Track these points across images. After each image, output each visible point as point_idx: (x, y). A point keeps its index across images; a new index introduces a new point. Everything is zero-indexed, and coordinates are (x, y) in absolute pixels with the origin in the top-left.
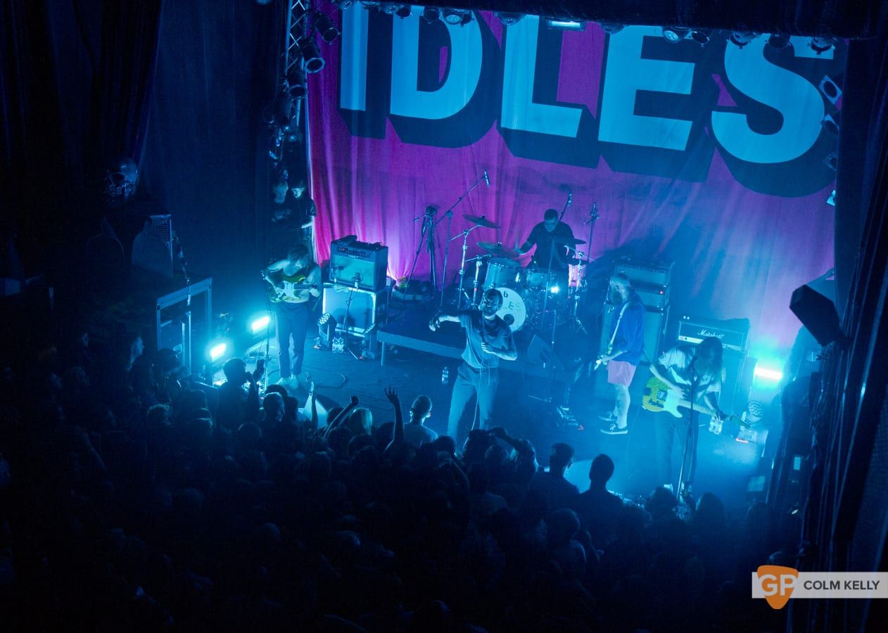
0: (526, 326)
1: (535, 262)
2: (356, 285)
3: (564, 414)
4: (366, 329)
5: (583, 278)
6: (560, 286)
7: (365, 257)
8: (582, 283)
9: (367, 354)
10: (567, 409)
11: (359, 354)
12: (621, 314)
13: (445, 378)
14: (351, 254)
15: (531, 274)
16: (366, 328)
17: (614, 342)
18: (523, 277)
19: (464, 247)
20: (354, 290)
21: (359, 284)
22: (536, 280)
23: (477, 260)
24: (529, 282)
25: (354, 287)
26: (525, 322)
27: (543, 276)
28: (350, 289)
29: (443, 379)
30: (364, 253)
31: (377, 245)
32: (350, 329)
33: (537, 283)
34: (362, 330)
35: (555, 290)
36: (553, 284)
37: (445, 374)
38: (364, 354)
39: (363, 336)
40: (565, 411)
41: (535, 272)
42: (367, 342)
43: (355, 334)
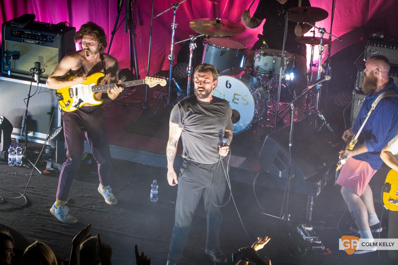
0: (255, 124)
1: (264, 43)
2: (36, 77)
3: (306, 235)
4: (50, 135)
5: (327, 62)
6: (296, 73)
7: (47, 41)
8: (324, 67)
9: (52, 166)
10: (310, 229)
11: (42, 166)
12: (374, 105)
13: (154, 195)
14: (28, 38)
15: (259, 58)
16: (51, 133)
17: (359, 138)
18: (250, 61)
19: (174, 26)
20: (34, 84)
21: (39, 77)
22: (266, 65)
23: (190, 42)
24: (258, 67)
25: (33, 80)
26: (254, 118)
27: (275, 59)
28: (29, 83)
29: (151, 196)
30: (46, 36)
31: (62, 25)
32: (30, 134)
33: (267, 68)
34: (44, 136)
35: (290, 77)
36: (288, 71)
37: (155, 189)
38: (48, 166)
39: (47, 143)
40: (307, 230)
41: (265, 55)
42: (53, 151)
43: (39, 141)
